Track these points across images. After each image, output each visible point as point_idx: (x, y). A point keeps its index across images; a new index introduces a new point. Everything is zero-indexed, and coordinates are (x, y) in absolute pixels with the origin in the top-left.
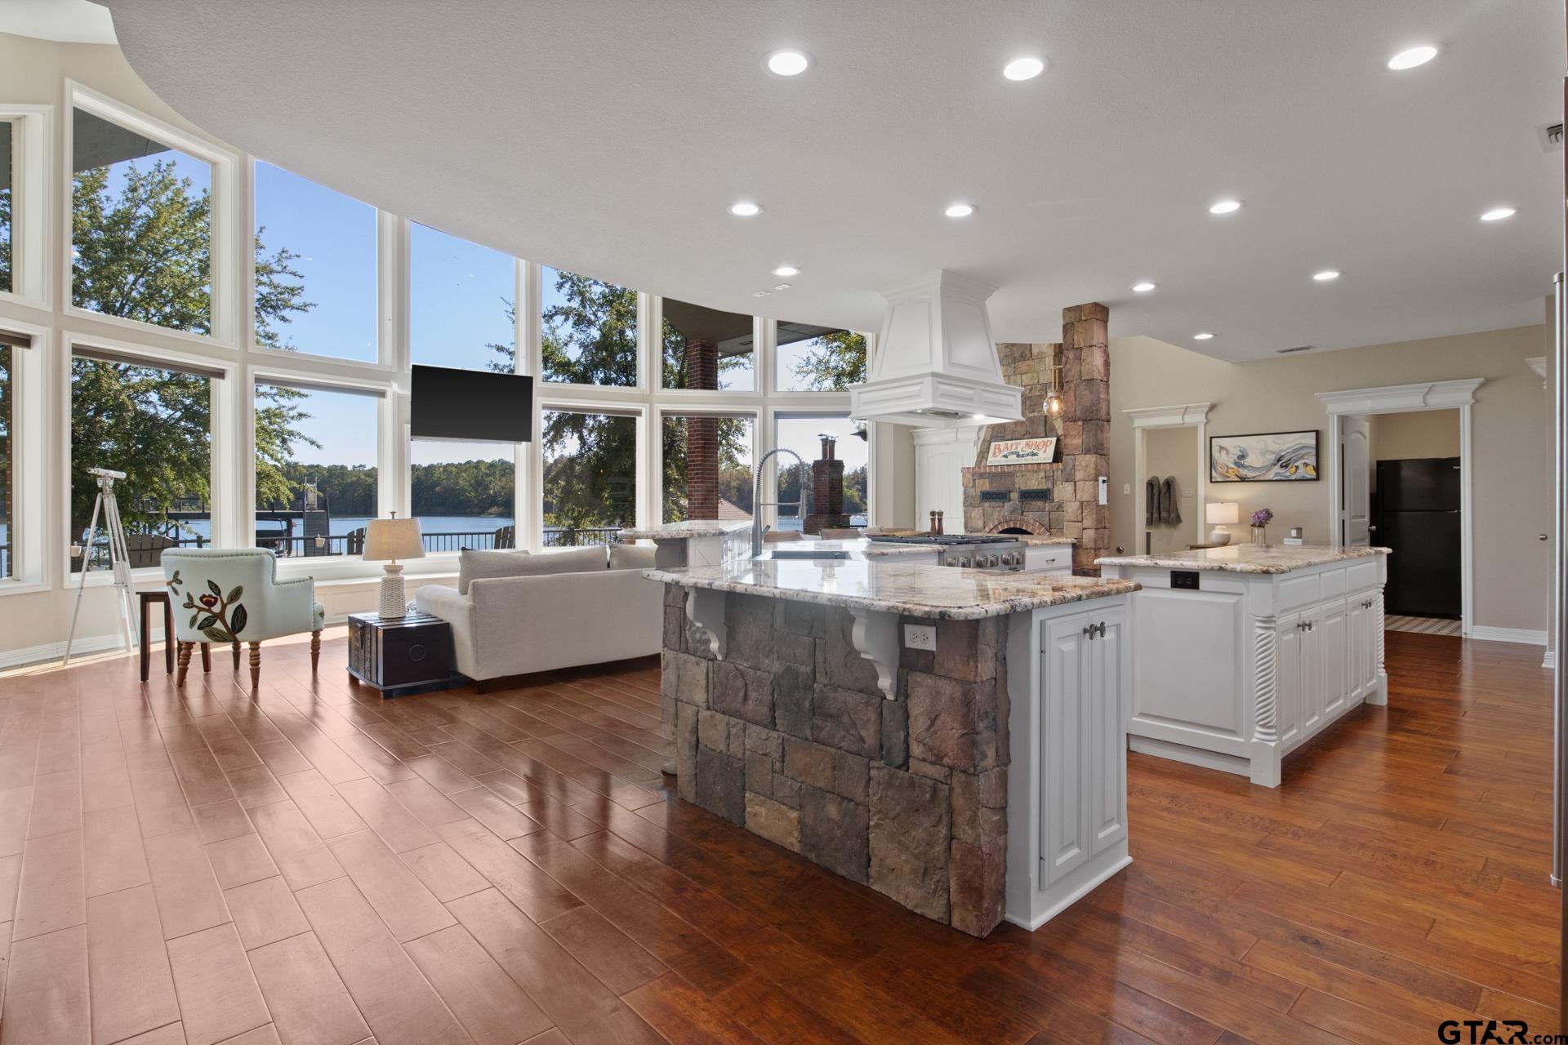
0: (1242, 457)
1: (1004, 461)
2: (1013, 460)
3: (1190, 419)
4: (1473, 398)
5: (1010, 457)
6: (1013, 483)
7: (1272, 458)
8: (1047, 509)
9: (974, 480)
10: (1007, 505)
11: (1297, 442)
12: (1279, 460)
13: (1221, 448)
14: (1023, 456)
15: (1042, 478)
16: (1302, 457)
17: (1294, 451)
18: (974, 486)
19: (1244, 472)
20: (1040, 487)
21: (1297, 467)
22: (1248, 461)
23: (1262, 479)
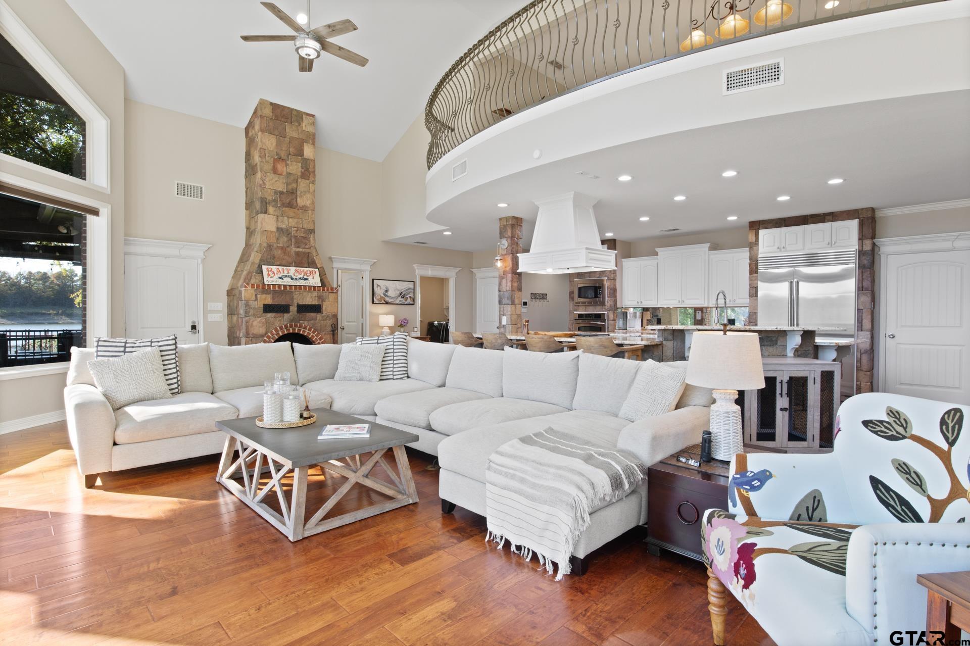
0: (387, 291)
1: (280, 282)
2: (287, 281)
3: (363, 267)
4: (456, 275)
5: (285, 279)
6: (292, 299)
7: (398, 293)
8: (318, 318)
9: (256, 295)
10: (286, 316)
11: (408, 286)
12: (401, 294)
13: (378, 285)
14: (296, 279)
15: (316, 296)
16: (409, 294)
17: (407, 290)
18: (256, 299)
19: (387, 299)
20: (313, 303)
21: (407, 298)
22: (389, 294)
23: (394, 303)
